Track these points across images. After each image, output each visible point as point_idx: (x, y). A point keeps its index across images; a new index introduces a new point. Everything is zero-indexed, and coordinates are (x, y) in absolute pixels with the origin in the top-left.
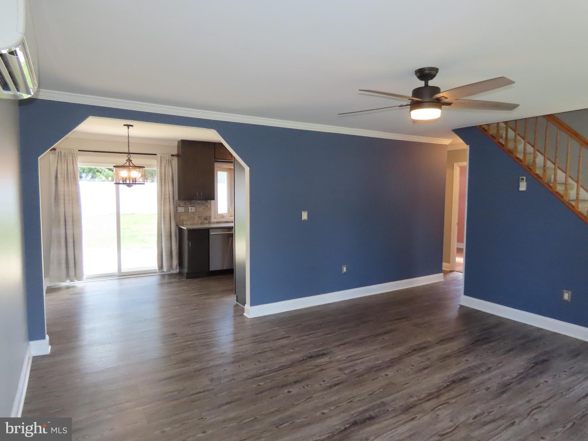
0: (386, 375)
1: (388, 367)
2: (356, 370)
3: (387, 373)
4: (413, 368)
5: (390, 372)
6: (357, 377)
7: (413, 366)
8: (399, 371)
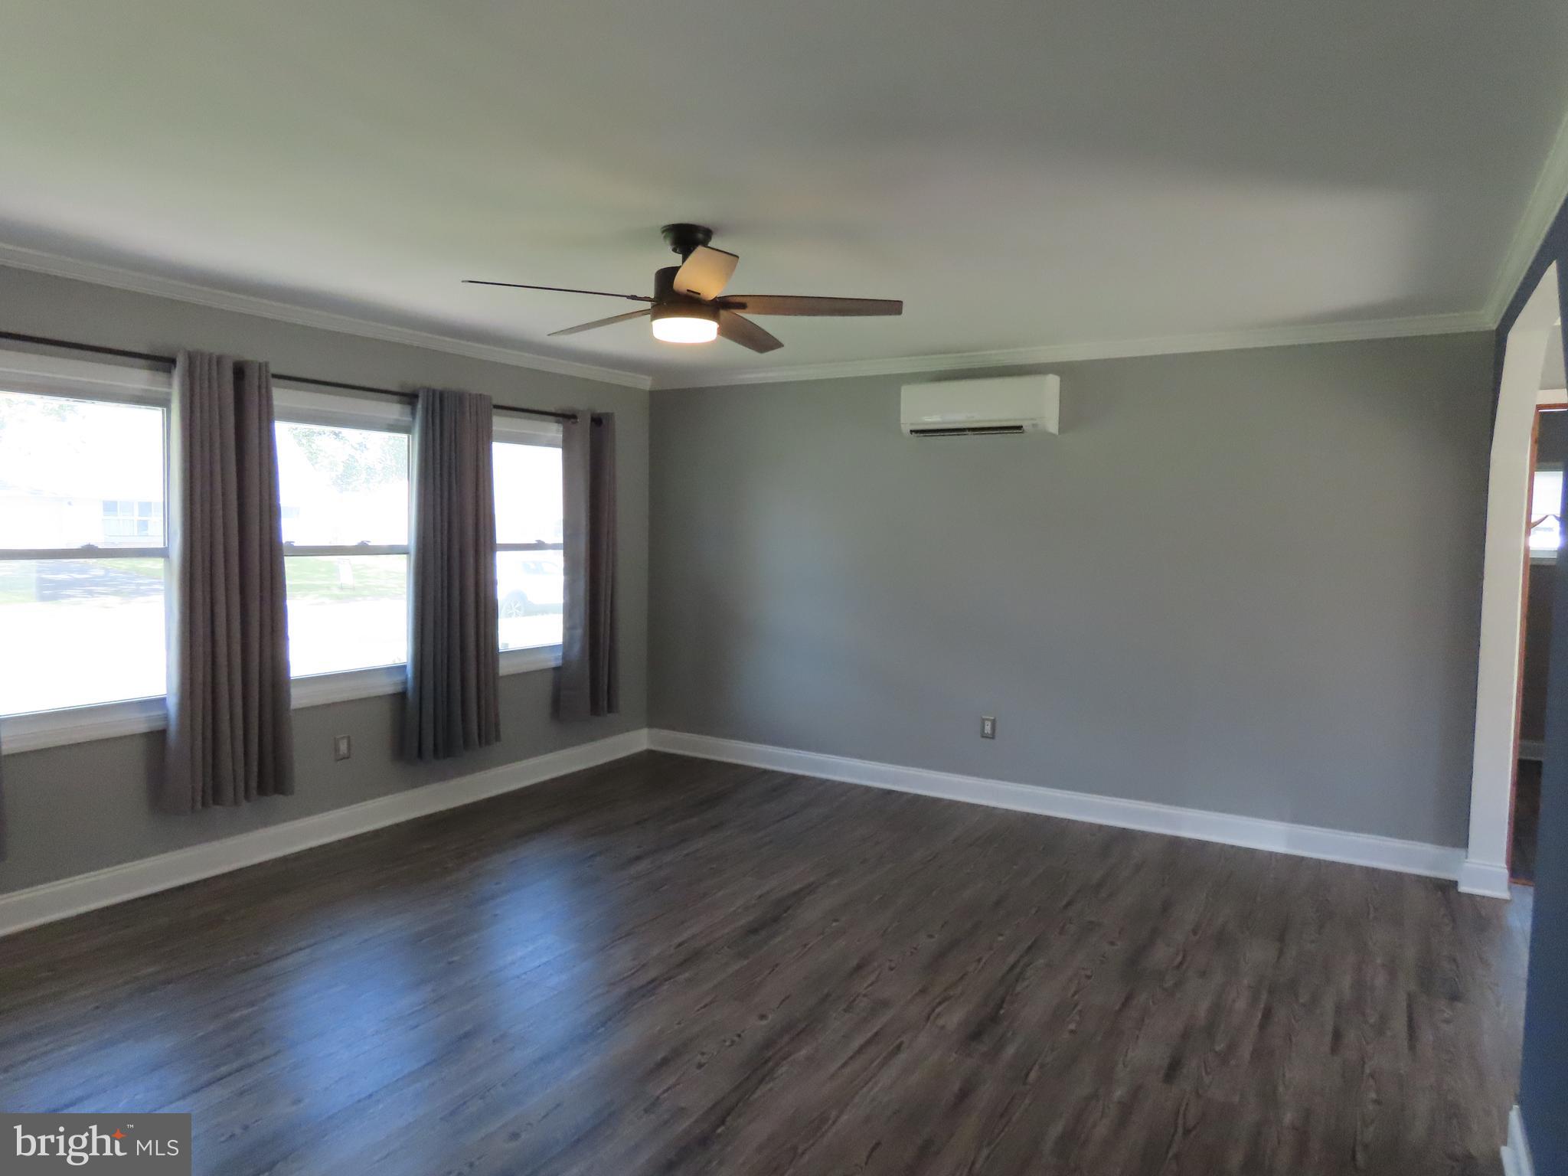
0: (763, 1017)
1: (768, 1044)
2: (845, 1011)
3: (764, 1023)
4: (699, 1058)
5: (756, 1029)
6: (828, 995)
7: (700, 1066)
8: (736, 1039)
